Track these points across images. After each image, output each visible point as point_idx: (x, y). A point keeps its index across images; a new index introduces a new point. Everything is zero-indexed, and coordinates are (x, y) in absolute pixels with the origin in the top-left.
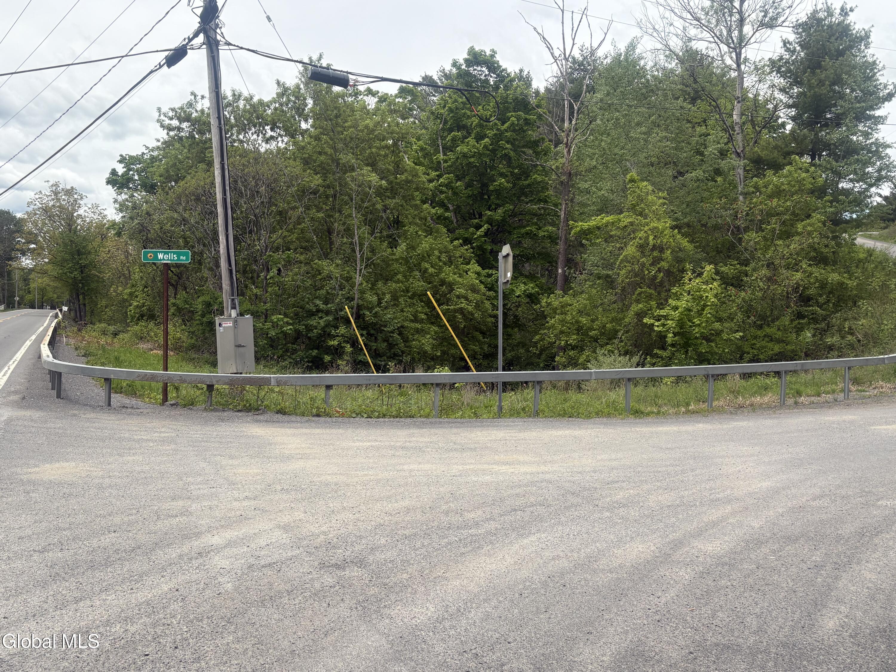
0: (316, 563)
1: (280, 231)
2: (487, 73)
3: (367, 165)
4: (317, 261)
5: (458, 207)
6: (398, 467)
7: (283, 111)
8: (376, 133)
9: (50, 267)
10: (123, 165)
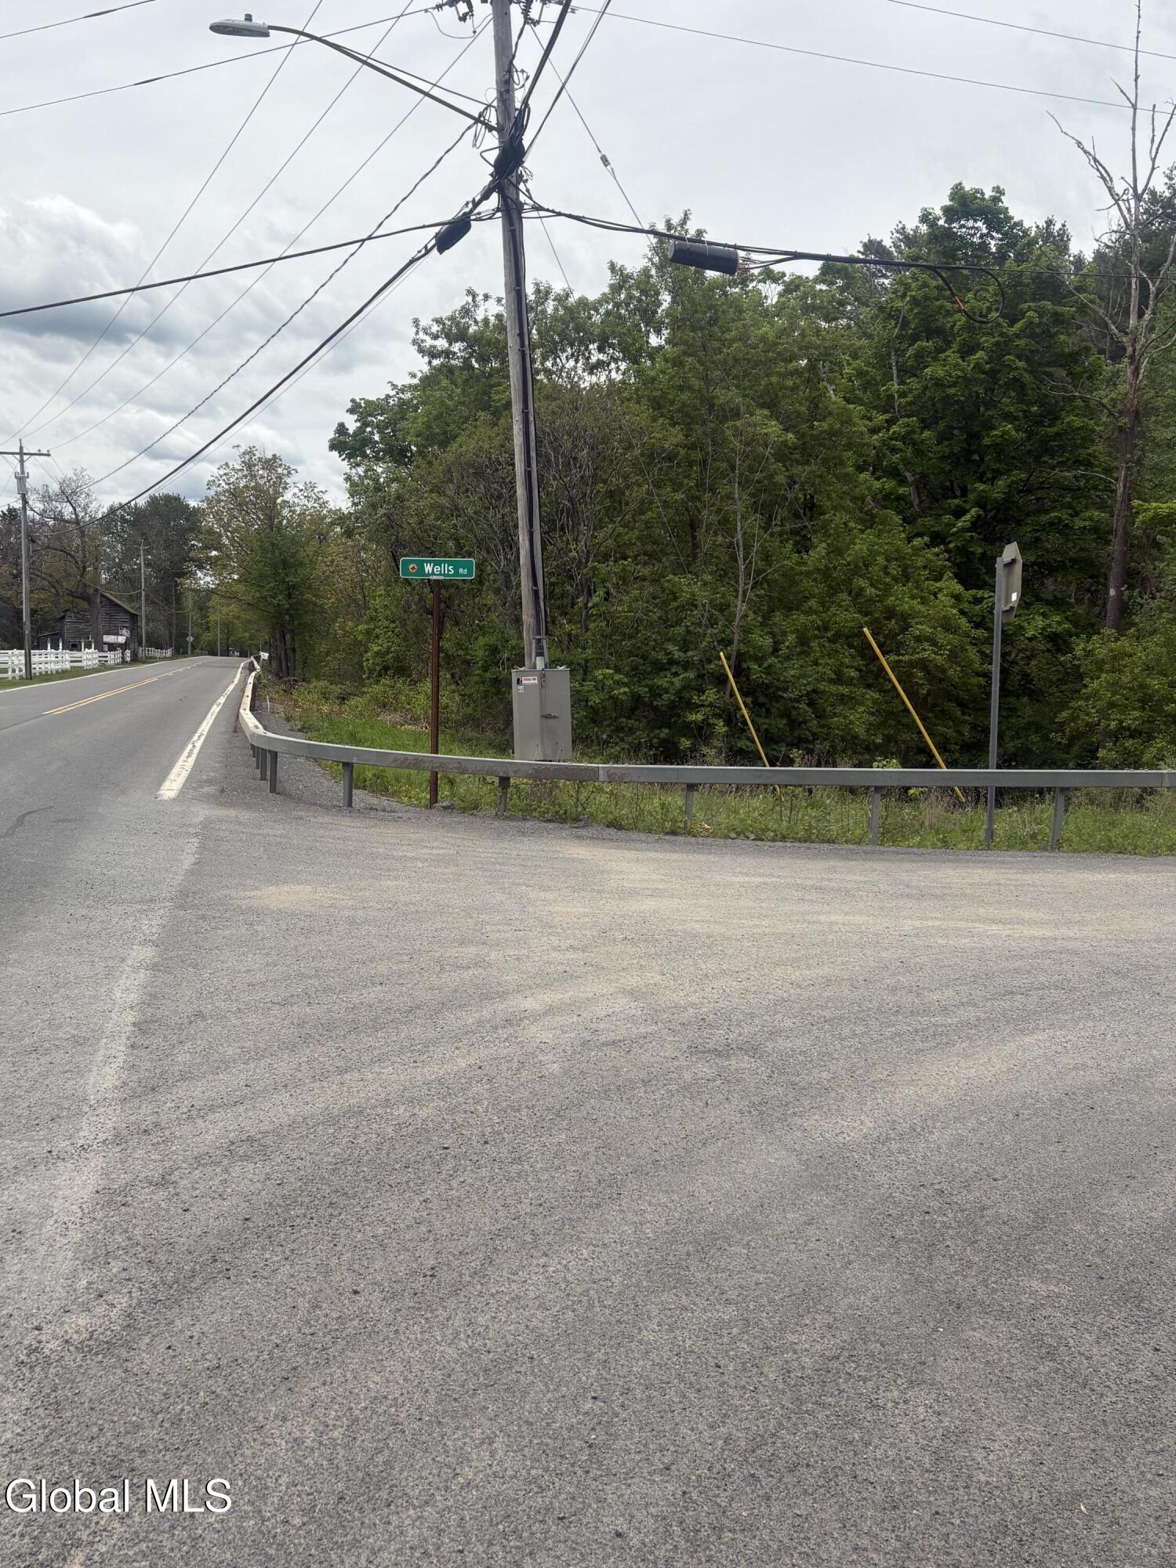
0: (684, 1046)
1: (610, 526)
2: (985, 231)
3: (762, 406)
4: (671, 576)
5: (923, 476)
6: (808, 918)
7: (620, 317)
8: (780, 348)
9: (241, 588)
10: (355, 417)
